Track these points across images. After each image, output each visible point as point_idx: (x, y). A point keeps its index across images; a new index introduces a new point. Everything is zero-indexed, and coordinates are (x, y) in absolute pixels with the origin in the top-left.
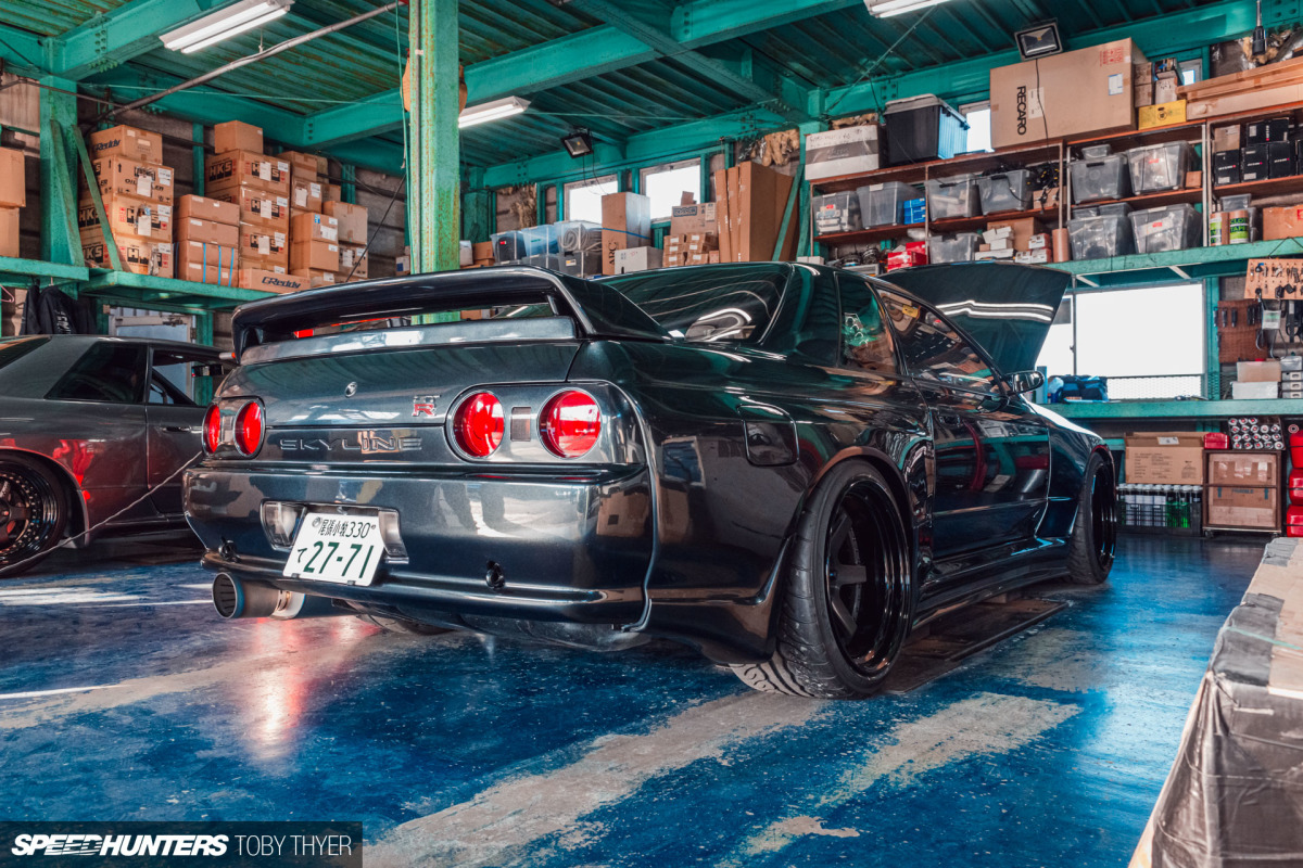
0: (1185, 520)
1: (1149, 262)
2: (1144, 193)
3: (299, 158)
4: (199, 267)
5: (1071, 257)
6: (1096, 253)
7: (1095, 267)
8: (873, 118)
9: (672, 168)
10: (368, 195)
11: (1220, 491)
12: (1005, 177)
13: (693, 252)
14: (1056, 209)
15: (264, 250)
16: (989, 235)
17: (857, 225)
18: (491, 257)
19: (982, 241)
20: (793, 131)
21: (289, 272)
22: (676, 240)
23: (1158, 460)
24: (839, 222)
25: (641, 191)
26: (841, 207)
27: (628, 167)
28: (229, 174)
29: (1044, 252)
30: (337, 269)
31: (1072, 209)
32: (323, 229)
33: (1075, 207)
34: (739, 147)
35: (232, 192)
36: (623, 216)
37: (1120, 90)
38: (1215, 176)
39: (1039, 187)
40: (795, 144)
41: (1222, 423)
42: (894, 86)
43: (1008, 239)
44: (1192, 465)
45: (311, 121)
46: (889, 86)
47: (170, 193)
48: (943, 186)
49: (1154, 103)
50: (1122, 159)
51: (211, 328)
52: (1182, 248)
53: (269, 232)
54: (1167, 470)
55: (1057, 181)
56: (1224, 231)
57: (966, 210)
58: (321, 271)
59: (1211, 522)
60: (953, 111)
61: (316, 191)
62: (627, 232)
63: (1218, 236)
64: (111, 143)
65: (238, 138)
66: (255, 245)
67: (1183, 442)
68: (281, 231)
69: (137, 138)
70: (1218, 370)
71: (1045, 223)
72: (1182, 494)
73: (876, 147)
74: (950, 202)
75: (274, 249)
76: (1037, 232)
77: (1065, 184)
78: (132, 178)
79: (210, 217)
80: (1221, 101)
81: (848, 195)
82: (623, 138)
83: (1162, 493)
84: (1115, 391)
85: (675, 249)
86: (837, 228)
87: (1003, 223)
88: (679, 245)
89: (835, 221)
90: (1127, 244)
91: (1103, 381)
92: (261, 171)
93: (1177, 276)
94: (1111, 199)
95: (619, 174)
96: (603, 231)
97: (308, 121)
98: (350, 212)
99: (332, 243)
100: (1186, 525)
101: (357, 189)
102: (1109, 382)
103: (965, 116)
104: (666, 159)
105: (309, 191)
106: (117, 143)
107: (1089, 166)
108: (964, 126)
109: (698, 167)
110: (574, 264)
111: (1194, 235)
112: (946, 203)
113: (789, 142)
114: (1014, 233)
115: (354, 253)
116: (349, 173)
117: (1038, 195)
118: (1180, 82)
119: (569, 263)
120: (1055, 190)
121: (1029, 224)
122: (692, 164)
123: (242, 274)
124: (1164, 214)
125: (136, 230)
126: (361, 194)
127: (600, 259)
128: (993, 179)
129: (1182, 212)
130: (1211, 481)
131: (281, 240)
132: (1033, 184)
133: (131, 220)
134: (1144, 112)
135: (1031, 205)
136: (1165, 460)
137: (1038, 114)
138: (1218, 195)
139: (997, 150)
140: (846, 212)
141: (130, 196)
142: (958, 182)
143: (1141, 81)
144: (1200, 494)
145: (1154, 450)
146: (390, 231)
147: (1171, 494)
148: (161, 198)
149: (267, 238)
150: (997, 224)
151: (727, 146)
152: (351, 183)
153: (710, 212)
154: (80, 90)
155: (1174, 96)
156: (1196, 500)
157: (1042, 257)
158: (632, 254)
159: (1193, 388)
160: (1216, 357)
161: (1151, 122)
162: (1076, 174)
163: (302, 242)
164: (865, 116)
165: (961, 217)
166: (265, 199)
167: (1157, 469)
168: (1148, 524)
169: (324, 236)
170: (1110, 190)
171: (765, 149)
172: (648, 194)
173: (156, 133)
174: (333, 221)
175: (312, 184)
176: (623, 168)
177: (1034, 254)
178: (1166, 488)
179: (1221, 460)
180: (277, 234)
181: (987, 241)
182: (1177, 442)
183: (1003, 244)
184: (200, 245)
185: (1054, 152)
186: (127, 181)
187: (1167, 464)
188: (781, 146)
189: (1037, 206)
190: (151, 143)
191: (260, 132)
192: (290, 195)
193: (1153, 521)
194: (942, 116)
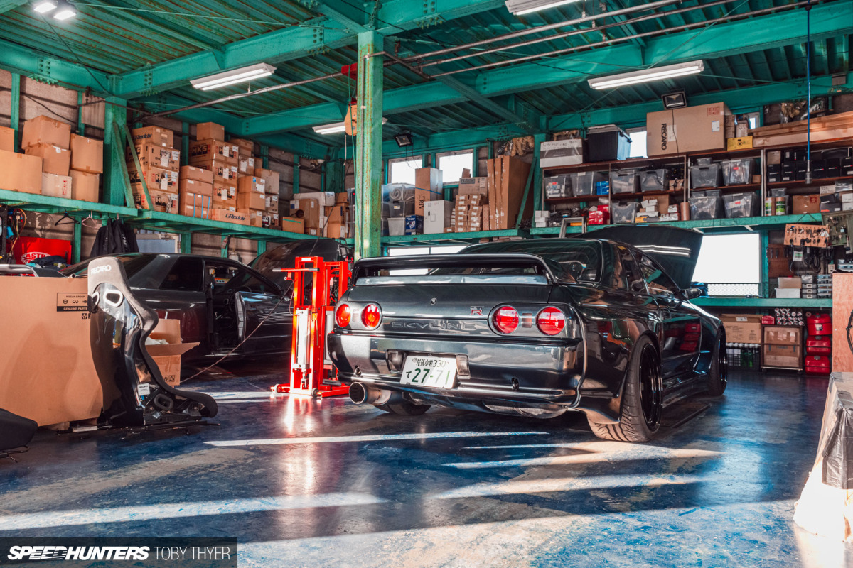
0: (751, 363)
1: (733, 223)
2: (730, 185)
3: (242, 143)
4: (191, 207)
5: (690, 218)
6: (704, 216)
7: (704, 224)
8: (577, 133)
9: (456, 154)
10: (274, 163)
11: (770, 347)
12: (655, 173)
13: (473, 205)
14: (682, 190)
15: (224, 197)
16: (644, 203)
17: (570, 194)
18: (346, 201)
19: (641, 206)
20: (529, 138)
21: (236, 210)
22: (463, 198)
23: (736, 329)
24: (560, 192)
25: (437, 167)
26: (561, 184)
27: (429, 152)
28: (206, 152)
29: (676, 215)
30: (264, 209)
31: (691, 192)
32: (258, 186)
33: (692, 190)
34: (496, 145)
35: (207, 163)
36: (428, 181)
37: (718, 129)
38: (768, 177)
39: (673, 179)
40: (531, 144)
41: (771, 310)
42: (589, 116)
43: (655, 206)
44: (755, 332)
45: (248, 121)
46: (586, 116)
47: (177, 165)
48: (620, 175)
49: (735, 137)
50: (718, 166)
51: (190, 242)
52: (751, 216)
53: (227, 187)
54: (741, 335)
55: (683, 176)
56: (773, 208)
57: (632, 189)
58: (255, 210)
59: (765, 364)
60: (625, 134)
61: (251, 162)
62: (431, 191)
63: (770, 210)
64: (145, 135)
65: (211, 132)
66: (219, 195)
67: (750, 320)
68: (233, 186)
69: (161, 133)
70: (767, 281)
71: (676, 198)
72: (749, 348)
73: (581, 152)
74: (625, 185)
75: (229, 197)
76: (671, 203)
77: (687, 177)
78: (159, 156)
79: (198, 178)
80: (771, 138)
81: (564, 177)
82: (427, 135)
83: (738, 348)
84: (712, 291)
85: (463, 203)
86: (558, 195)
87: (652, 197)
88: (465, 201)
89: (557, 191)
90: (721, 212)
91: (705, 285)
92: (224, 151)
93: (747, 230)
94: (712, 187)
95: (424, 156)
96: (416, 190)
97: (245, 121)
98: (270, 175)
99: (262, 194)
100: (751, 366)
101: (269, 160)
102: (709, 286)
103: (629, 135)
104: (452, 149)
105: (248, 163)
106: (150, 136)
107: (701, 169)
108: (629, 141)
109: (472, 154)
110: (399, 208)
111: (756, 210)
112: (621, 185)
113: (527, 143)
114: (658, 203)
115: (271, 199)
116: (264, 150)
117: (672, 183)
118: (749, 126)
119: (396, 208)
120: (682, 180)
121: (666, 198)
122: (468, 153)
123: (214, 211)
124: (740, 198)
125: (160, 186)
126: (270, 162)
127: (413, 206)
128: (648, 173)
129: (751, 196)
130: (765, 342)
131: (233, 192)
132: (669, 177)
133: (158, 181)
134: (730, 141)
135: (668, 187)
136: (740, 330)
137: (673, 139)
138: (769, 187)
139: (650, 157)
140: (564, 187)
141: (158, 167)
142: (628, 174)
143: (729, 125)
144: (759, 349)
145: (734, 324)
146: (286, 185)
147: (743, 349)
148: (173, 168)
149: (226, 190)
150: (649, 197)
151: (490, 143)
152: (266, 156)
153: (482, 182)
154: (128, 105)
155: (746, 134)
156: (757, 352)
157: (675, 217)
158: (435, 204)
159: (754, 291)
160: (767, 273)
161: (734, 146)
162: (693, 173)
163: (245, 193)
164: (572, 132)
165: (630, 193)
166: (225, 167)
167: (736, 334)
168: (731, 364)
169: (258, 190)
170: (713, 182)
171: (512, 147)
172: (441, 168)
173: (170, 130)
174: (263, 181)
175: (250, 159)
176: (426, 152)
177: (670, 216)
178: (741, 345)
179: (771, 331)
180: (231, 188)
181: (643, 207)
182: (746, 320)
183: (653, 209)
184: (192, 195)
185: (682, 160)
186: (156, 158)
187: (741, 332)
188: (522, 146)
189: (672, 189)
190: (168, 136)
191: (223, 129)
192: (238, 165)
193: (733, 363)
194: (620, 137)
